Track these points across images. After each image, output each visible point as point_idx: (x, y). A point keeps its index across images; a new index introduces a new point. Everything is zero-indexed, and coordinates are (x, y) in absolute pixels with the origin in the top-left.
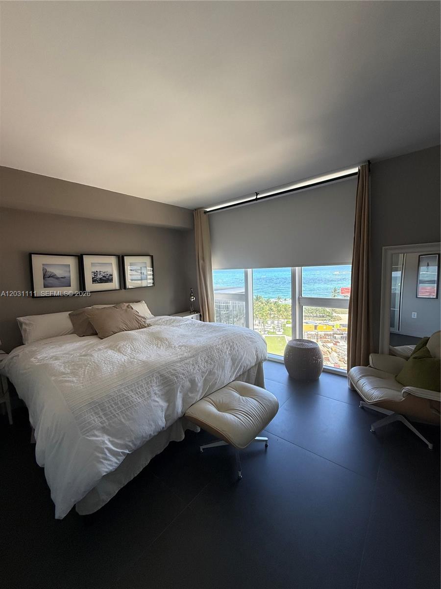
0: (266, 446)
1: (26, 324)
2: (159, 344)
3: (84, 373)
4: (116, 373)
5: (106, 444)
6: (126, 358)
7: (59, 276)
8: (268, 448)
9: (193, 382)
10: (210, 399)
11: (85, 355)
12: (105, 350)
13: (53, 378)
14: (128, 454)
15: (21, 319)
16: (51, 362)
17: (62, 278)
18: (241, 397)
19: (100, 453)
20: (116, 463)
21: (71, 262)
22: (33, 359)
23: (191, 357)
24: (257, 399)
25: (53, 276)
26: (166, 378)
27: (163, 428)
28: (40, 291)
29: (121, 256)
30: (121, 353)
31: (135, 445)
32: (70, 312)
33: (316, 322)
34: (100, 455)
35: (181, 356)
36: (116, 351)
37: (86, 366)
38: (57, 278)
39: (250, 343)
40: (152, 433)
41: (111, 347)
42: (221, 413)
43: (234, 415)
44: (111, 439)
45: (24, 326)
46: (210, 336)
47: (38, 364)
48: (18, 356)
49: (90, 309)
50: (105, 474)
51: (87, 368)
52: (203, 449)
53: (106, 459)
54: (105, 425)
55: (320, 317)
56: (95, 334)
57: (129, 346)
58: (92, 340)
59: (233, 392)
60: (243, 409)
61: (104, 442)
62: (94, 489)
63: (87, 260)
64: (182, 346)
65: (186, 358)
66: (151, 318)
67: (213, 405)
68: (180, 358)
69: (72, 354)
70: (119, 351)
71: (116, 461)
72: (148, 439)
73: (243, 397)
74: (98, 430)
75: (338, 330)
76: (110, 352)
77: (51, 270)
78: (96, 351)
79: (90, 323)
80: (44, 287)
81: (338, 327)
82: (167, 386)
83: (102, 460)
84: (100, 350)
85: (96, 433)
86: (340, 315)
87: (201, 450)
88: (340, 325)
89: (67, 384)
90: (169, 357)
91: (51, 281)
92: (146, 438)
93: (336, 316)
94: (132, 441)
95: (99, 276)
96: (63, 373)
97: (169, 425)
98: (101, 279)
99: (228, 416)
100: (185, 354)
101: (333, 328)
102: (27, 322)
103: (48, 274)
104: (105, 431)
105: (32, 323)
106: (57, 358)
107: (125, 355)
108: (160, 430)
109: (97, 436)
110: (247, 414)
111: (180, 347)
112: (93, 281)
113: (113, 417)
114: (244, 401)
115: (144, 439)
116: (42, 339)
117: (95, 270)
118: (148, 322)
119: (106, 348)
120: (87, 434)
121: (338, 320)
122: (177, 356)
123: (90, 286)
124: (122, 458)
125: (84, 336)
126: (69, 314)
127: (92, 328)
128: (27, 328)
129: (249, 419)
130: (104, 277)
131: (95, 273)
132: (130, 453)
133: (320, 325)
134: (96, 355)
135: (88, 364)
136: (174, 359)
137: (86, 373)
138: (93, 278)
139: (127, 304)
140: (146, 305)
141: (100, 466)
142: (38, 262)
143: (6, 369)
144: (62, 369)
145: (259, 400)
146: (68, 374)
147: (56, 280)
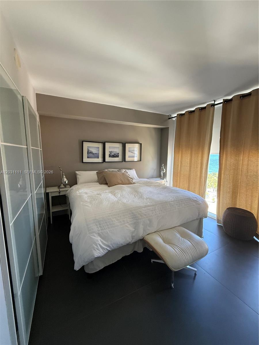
0: (195, 274)
1: (79, 175)
2: (136, 195)
3: (95, 203)
4: (109, 206)
5: (99, 242)
6: (116, 199)
7: (94, 153)
8: (197, 276)
9: (150, 221)
10: (160, 233)
11: (98, 194)
12: (108, 193)
13: (82, 203)
14: (109, 250)
15: (77, 172)
16: (84, 195)
17: (95, 154)
18: (181, 238)
19: (95, 245)
20: (103, 253)
21: (100, 146)
22: (77, 192)
23: (152, 206)
24: (192, 242)
25: (91, 153)
26: (135, 215)
27: (130, 242)
28: (86, 160)
29: (124, 143)
30: (115, 196)
31: (113, 246)
32: (97, 171)
34: (95, 247)
35: (146, 204)
36: (113, 195)
37: (97, 200)
38: (93, 154)
39: (195, 204)
40: (123, 243)
41: (111, 192)
42: (164, 244)
43: (172, 248)
44: (102, 240)
45: (78, 175)
46: (167, 195)
47: (79, 194)
48: (73, 189)
49: (106, 171)
50: (96, 257)
51: (97, 201)
52: (153, 261)
53: (98, 249)
54: (99, 232)
56: (107, 184)
57: (120, 193)
58: (104, 187)
59: (176, 233)
60: (180, 246)
61: (98, 241)
62: (92, 262)
63: (107, 145)
64: (148, 198)
65: (149, 206)
66: (136, 179)
67: (161, 238)
68: (145, 205)
69: (93, 193)
70: (114, 195)
71: (103, 252)
72: (121, 246)
73: (182, 238)
74: (96, 234)
76: (110, 195)
77: (91, 149)
78: (104, 193)
79: (105, 178)
80: (88, 158)
82: (135, 220)
83: (96, 249)
84: (106, 192)
85: (95, 235)
87: (152, 262)
89: (86, 207)
90: (139, 204)
91: (90, 155)
92: (119, 245)
94: (111, 244)
95: (112, 154)
96: (86, 201)
97: (133, 241)
98: (113, 155)
99: (169, 247)
100: (149, 203)
102: (79, 174)
103: (89, 152)
104: (99, 235)
105: (81, 174)
106: (86, 193)
107: (116, 198)
108: (128, 243)
109: (95, 237)
110: (182, 250)
111: (147, 199)
112: (109, 156)
113: (104, 229)
114: (182, 240)
115: (118, 245)
116: (84, 183)
117: (110, 151)
118: (134, 181)
119: (109, 192)
120: (91, 234)
122: (143, 204)
123: (107, 159)
124: (106, 251)
125: (101, 184)
126: (97, 172)
127: (106, 181)
128: (79, 177)
129: (183, 254)
130: (115, 154)
131: (111, 152)
132: (110, 250)
134: (102, 195)
135: (98, 199)
136: (141, 205)
137: (96, 203)
138: (109, 155)
139: (125, 170)
140: (135, 171)
141: (94, 251)
142: (86, 145)
143: (69, 194)
144: (86, 199)
145: (192, 243)
146: (88, 202)
147: (93, 155)
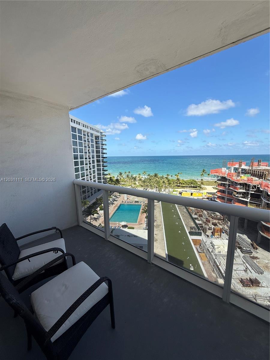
33: (192, 190)
55: (193, 187)
75: (205, 196)
81: (205, 194)
86: (206, 186)
88: (207, 193)
93: (203, 187)
101: (202, 195)
121: (205, 190)
133: (194, 193)
